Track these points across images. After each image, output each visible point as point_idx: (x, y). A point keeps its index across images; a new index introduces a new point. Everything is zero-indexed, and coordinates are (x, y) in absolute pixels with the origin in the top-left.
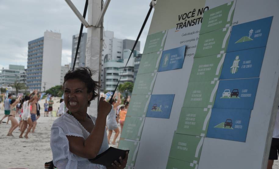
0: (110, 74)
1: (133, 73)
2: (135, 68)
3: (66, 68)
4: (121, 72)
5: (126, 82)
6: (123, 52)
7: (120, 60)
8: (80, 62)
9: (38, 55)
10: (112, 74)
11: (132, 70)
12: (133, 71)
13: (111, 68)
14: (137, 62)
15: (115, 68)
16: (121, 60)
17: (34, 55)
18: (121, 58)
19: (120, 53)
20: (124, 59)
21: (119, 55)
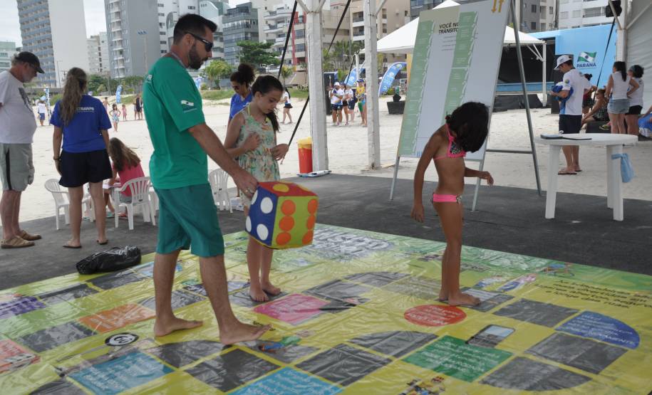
3: (94, 41)
6: (199, 7)
8: (123, 30)
9: (40, 20)
11: (218, 39)
14: (227, 24)
17: (32, 21)
19: (194, 8)
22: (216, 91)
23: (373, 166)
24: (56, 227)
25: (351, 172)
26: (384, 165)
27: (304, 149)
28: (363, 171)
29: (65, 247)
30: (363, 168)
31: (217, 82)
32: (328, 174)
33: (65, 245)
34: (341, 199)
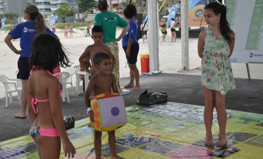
22: (64, 24)
23: (185, 68)
24: (5, 104)
25: (171, 72)
26: (191, 68)
27: (144, 58)
28: (179, 71)
29: (16, 117)
30: (178, 70)
31: (64, 18)
32: (160, 73)
33: (16, 116)
34: (179, 88)
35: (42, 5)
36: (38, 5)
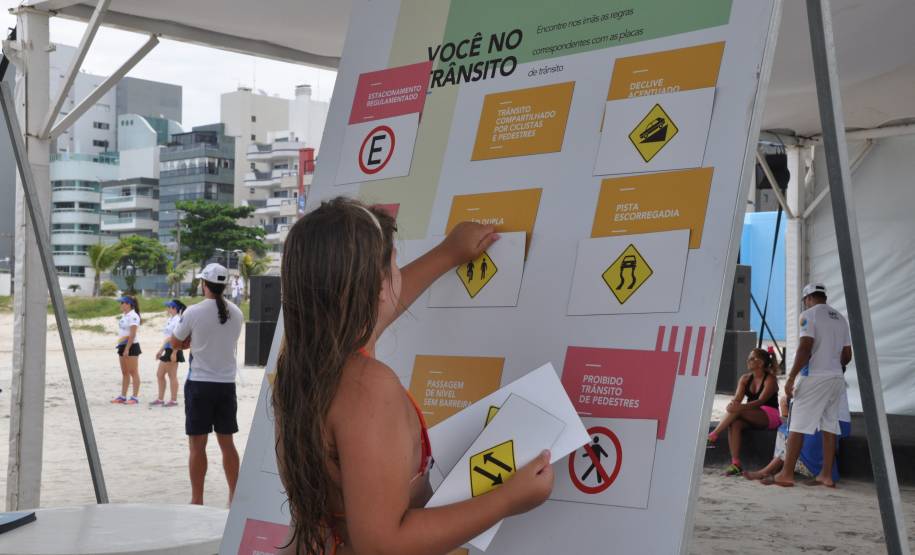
0: (70, 205)
1: (157, 201)
2: (161, 183)
4: (110, 200)
5: (129, 236)
6: (117, 126)
7: (106, 153)
10: (77, 206)
11: (150, 193)
12: (156, 195)
13: (72, 183)
14: (169, 164)
15: (87, 184)
16: (111, 154)
18: (111, 148)
19: (108, 126)
20: (119, 150)
21: (101, 135)
35: (73, 232)
36: (59, 232)
